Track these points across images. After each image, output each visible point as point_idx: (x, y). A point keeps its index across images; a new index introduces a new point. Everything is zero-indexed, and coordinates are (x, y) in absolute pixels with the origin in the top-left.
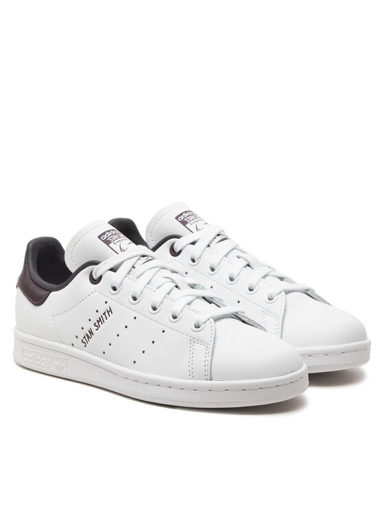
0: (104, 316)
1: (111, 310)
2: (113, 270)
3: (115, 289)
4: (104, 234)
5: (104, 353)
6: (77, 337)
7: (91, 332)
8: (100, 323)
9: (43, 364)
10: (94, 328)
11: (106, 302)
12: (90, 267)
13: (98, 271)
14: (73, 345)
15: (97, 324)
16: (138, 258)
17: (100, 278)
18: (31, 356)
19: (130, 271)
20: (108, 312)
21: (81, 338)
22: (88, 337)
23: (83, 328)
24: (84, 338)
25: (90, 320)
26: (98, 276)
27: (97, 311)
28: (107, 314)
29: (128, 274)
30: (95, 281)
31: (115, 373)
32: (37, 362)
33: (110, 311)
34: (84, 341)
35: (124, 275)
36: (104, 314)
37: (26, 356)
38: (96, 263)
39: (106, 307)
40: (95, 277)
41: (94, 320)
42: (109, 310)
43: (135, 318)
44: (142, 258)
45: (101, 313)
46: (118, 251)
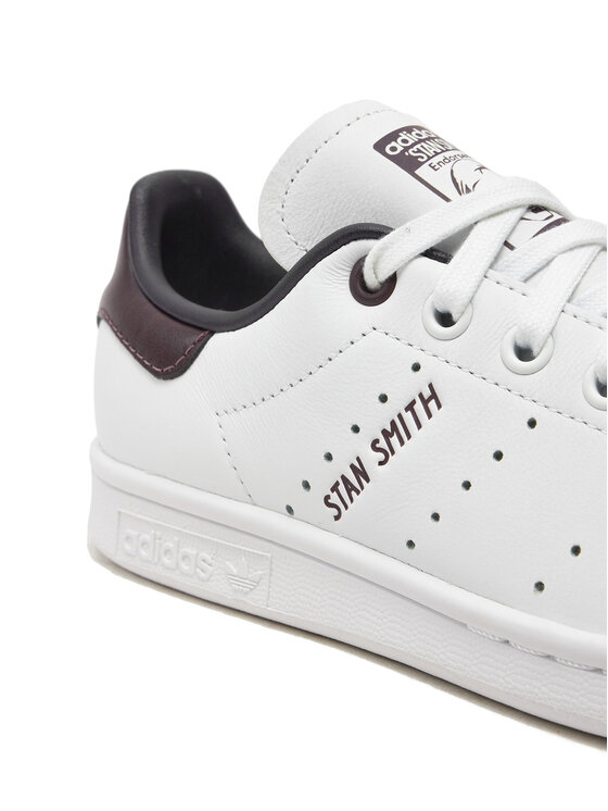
0: (408, 416)
1: (434, 396)
2: (440, 253)
3: (445, 319)
4: (393, 136)
5: (411, 544)
6: (306, 485)
7: (360, 472)
8: (394, 440)
9: (184, 567)
10: (371, 459)
11: (416, 368)
12: (353, 245)
13: (380, 259)
14: (290, 510)
15: (383, 444)
16: (518, 213)
17: (392, 281)
18: (147, 537)
19: (497, 258)
20: (425, 402)
21: (321, 487)
22: (350, 488)
23: (329, 457)
24: (335, 488)
25: (356, 429)
26: (384, 275)
27: (383, 399)
28: (419, 407)
29: (491, 267)
30: (369, 293)
31: (459, 622)
32: (166, 560)
33: (431, 397)
34: (334, 499)
35: (480, 273)
36: (410, 407)
37: (128, 538)
38: (375, 232)
39: (417, 385)
40: (372, 279)
41: (372, 430)
42: (427, 394)
43: (532, 424)
44: (531, 215)
45: (396, 405)
46: (450, 191)
